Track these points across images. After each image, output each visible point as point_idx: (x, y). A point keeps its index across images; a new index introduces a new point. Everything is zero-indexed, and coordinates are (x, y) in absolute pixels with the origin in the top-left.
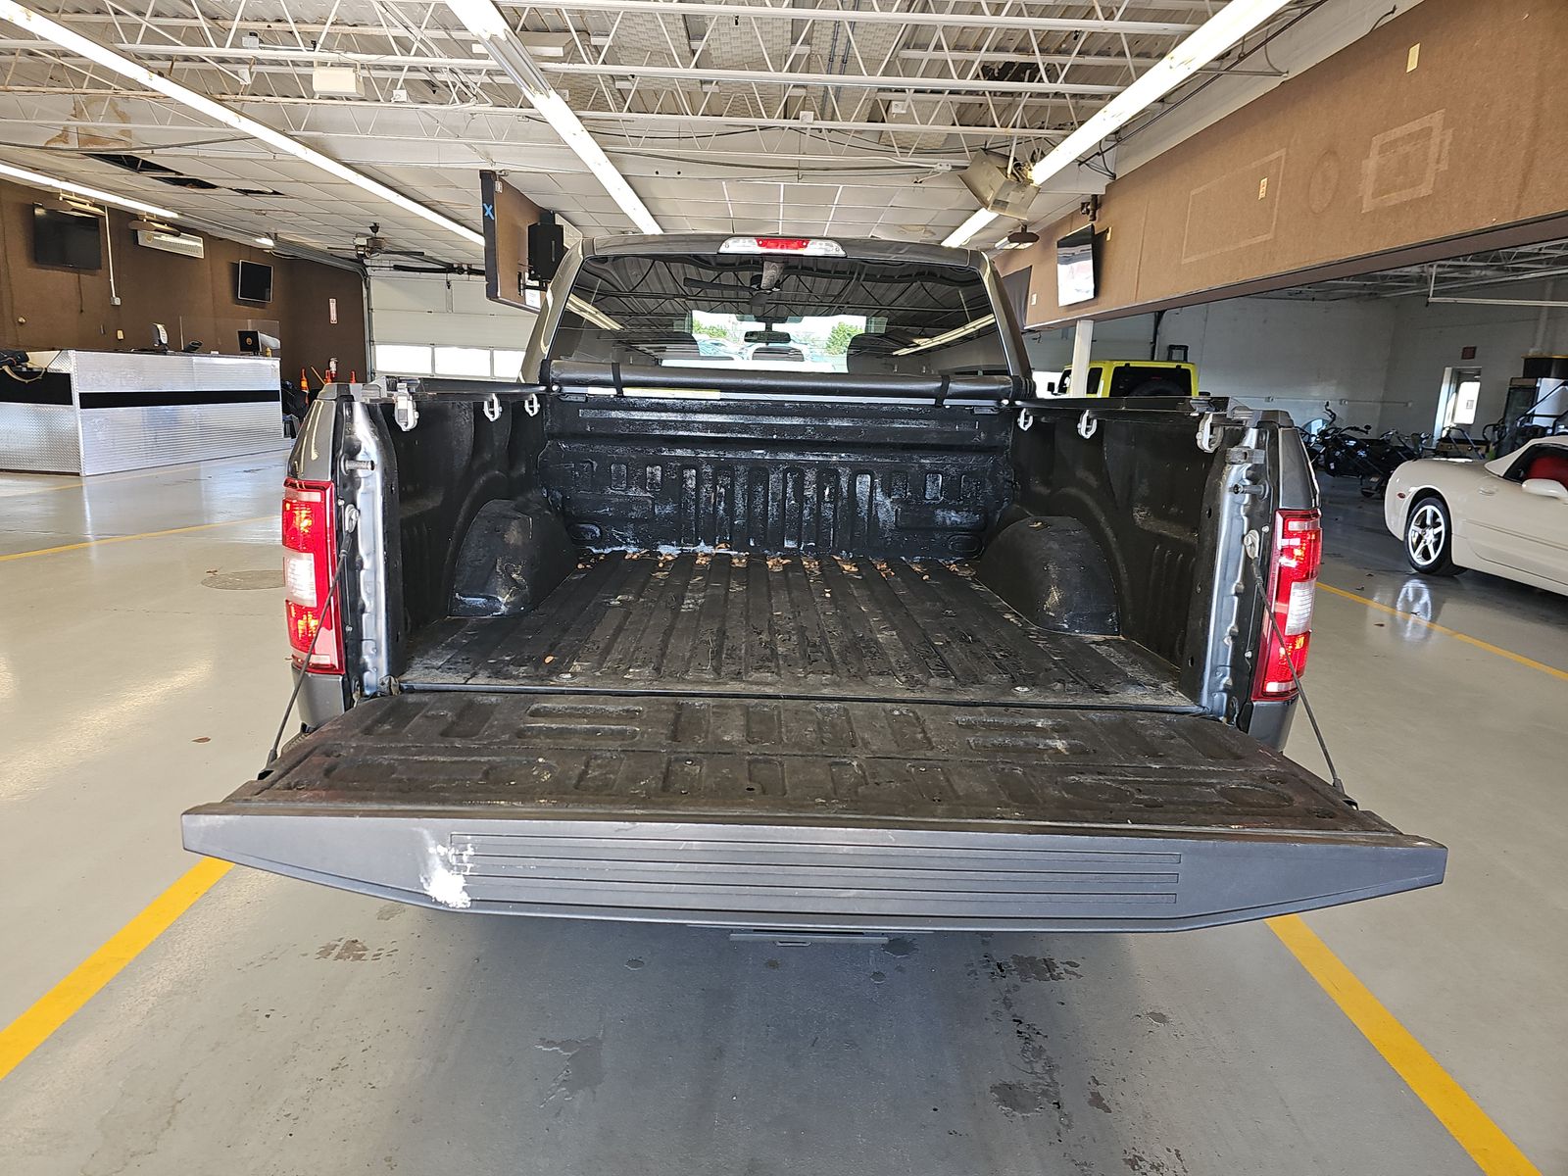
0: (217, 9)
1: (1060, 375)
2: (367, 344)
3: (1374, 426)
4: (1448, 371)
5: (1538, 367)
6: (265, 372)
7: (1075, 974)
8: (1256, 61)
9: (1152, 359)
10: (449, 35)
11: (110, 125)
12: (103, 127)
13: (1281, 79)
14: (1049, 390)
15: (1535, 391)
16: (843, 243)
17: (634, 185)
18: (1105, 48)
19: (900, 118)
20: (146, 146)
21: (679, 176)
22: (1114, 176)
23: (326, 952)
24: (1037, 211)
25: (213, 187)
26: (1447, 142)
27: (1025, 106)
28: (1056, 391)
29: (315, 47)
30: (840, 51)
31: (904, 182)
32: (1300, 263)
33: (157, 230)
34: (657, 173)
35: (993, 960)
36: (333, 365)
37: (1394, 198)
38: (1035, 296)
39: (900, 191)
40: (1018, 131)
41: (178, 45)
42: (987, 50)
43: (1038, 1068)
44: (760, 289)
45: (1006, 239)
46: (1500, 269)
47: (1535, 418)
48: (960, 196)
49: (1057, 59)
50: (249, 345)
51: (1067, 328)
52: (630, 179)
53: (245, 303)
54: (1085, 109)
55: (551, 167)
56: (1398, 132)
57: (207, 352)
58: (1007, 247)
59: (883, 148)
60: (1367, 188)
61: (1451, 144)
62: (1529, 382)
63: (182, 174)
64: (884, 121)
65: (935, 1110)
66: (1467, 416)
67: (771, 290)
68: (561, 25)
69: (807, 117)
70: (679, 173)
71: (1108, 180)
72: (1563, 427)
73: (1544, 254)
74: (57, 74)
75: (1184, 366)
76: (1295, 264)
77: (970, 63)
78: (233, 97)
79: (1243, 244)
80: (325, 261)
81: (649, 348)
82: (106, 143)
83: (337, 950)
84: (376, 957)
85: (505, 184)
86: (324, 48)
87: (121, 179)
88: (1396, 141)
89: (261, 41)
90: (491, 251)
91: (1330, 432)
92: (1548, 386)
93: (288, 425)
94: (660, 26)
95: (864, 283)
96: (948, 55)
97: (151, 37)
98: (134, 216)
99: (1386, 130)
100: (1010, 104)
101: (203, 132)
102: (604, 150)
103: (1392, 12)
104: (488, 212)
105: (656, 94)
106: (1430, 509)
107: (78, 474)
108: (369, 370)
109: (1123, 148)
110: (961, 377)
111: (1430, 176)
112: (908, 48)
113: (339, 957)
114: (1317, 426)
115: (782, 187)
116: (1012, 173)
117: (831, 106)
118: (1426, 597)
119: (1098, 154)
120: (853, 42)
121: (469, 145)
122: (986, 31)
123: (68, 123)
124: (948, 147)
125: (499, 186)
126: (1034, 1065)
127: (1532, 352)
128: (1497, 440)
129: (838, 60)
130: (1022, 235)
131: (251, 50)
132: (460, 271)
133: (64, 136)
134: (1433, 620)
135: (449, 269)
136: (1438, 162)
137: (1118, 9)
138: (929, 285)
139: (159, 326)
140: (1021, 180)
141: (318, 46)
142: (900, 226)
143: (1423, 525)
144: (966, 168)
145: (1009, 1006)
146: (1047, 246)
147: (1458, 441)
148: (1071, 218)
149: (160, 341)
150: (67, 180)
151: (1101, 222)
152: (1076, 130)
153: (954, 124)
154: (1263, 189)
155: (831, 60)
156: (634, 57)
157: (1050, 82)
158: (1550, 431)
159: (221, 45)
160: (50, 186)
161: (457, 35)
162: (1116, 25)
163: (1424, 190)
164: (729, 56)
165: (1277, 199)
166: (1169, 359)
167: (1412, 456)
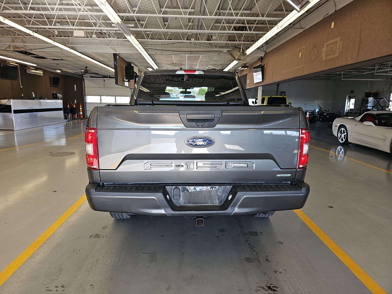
0: (49, 16)
1: (255, 99)
2: (84, 96)
3: (330, 110)
4: (347, 96)
5: (368, 95)
6: (59, 103)
7: (262, 235)
8: (298, 25)
9: (277, 95)
10: (106, 22)
11: (21, 44)
12: (20, 45)
13: (303, 30)
14: (252, 103)
15: (368, 100)
16: (203, 71)
17: (151, 56)
18: (262, 23)
19: (215, 40)
20: (30, 49)
21: (162, 54)
22: (266, 52)
23: (91, 237)
24: (248, 61)
25: (46, 58)
26: (341, 44)
27: (244, 36)
28: (254, 103)
29: (74, 25)
30: (200, 24)
31: (217, 54)
32: (309, 72)
33: (32, 69)
34: (156, 53)
35: (244, 233)
36: (75, 101)
37: (330, 57)
38: (248, 81)
39: (215, 57)
40: (243, 42)
41: (40, 25)
42: (235, 23)
43: (254, 254)
44: (184, 82)
45: (241, 67)
46: (358, 72)
47: (368, 107)
48: (229, 57)
49: (251, 25)
50: (55, 97)
51: (256, 88)
52: (150, 55)
53: (53, 86)
54: (258, 37)
55: (130, 52)
56: (330, 42)
57: (44, 99)
58: (241, 69)
59: (211, 46)
60: (324, 55)
61: (342, 45)
62: (366, 98)
63: (39, 56)
64: (211, 40)
65: (232, 263)
66: (352, 107)
67: (186, 82)
68: (133, 19)
69: (193, 40)
70: (162, 53)
71: (264, 53)
72: (374, 109)
73: (368, 68)
74: (8, 32)
75: (284, 97)
76: (308, 73)
77: (231, 27)
78: (53, 37)
79: (296, 68)
80: (73, 76)
81: (157, 96)
82: (20, 49)
83: (94, 236)
84: (103, 237)
85: (119, 56)
86: (76, 26)
87: (23, 57)
88: (330, 44)
89: (61, 24)
90: (116, 72)
91: (320, 112)
92: (371, 99)
93: (65, 117)
94: (157, 19)
95: (208, 80)
96: (225, 25)
97: (34, 24)
98: (26, 66)
99: (327, 41)
100: (241, 36)
101: (45, 45)
102: (144, 48)
103: (328, 14)
104: (115, 63)
105: (156, 34)
106: (343, 129)
107: (13, 130)
108: (85, 102)
109: (268, 45)
110: (231, 101)
111: (337, 52)
112: (216, 23)
113: (94, 238)
114: (317, 110)
115: (187, 56)
116: (242, 52)
117: (198, 37)
118: (343, 150)
119: (262, 47)
120: (203, 22)
121: (111, 48)
122: (234, 20)
123: (10, 44)
124: (226, 46)
125: (118, 57)
126: (253, 253)
127: (367, 91)
128: (359, 112)
129: (199, 26)
130: (244, 66)
131: (58, 26)
132: (107, 77)
133: (9, 47)
134: (345, 155)
135: (104, 77)
136: (339, 49)
137: (265, 14)
138: (223, 80)
139: (33, 93)
140: (244, 54)
141: (75, 25)
142: (215, 65)
143: (341, 133)
144: (231, 51)
145: (247, 242)
146: (251, 69)
147: (350, 113)
148: (256, 62)
149: (33, 96)
150: (9, 57)
151: (263, 63)
152: (256, 42)
153: (227, 41)
154: (300, 55)
155: (198, 26)
156: (151, 26)
157: (250, 31)
158: (371, 110)
159: (51, 25)
160: (5, 59)
161: (107, 21)
162: (265, 18)
163: (336, 55)
164: (174, 26)
165: (304, 57)
166: (281, 95)
167: (339, 117)
